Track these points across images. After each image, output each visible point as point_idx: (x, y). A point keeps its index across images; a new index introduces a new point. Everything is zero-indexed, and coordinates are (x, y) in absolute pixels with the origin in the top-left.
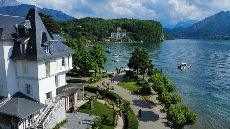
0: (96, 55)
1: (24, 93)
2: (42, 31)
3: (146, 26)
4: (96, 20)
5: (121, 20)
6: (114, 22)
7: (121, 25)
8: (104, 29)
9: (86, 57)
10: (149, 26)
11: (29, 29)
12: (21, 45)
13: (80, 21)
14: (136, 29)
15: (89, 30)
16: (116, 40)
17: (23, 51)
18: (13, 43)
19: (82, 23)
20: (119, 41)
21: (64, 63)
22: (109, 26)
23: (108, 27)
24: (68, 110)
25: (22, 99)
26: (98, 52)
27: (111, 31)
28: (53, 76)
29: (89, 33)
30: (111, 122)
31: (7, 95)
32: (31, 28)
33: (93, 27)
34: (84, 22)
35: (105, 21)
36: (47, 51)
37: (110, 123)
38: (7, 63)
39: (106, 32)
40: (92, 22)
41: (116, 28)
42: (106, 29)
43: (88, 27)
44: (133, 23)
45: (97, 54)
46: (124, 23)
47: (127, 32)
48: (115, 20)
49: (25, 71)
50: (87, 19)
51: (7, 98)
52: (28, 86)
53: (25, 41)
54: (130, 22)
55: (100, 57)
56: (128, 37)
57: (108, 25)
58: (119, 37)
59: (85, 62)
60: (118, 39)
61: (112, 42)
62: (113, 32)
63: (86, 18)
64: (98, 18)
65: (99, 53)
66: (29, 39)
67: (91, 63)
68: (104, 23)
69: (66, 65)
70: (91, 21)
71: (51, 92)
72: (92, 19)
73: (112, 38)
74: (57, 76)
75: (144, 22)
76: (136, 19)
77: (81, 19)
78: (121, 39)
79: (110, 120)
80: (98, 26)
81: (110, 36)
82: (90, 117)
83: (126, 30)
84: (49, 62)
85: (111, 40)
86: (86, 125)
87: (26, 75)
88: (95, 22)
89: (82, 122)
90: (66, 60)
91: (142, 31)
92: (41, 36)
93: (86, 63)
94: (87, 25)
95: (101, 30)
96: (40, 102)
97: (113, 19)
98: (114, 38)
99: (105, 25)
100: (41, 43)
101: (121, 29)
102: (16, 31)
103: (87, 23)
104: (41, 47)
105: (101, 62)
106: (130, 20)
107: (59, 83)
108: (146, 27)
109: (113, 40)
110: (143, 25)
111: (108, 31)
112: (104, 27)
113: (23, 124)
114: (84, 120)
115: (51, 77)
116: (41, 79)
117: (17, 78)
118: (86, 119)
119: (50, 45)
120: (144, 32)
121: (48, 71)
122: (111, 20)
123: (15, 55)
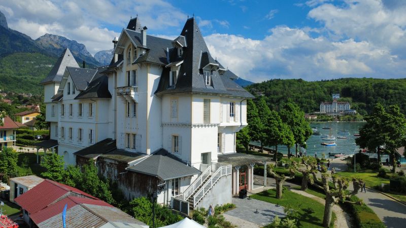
0: (289, 120)
1: (169, 151)
2: (202, 52)
3: (395, 89)
4: (290, 83)
5: (341, 81)
6: (326, 85)
7: (340, 90)
8: (306, 98)
9: (272, 121)
10: (403, 90)
11: (184, 48)
12: (171, 73)
13: (262, 85)
14: (374, 96)
15: (278, 101)
16: (330, 116)
17: (173, 83)
18: (161, 71)
19: (266, 89)
20: (336, 119)
21: (233, 112)
22: (316, 91)
23: (313, 94)
24: (236, 194)
25: (166, 158)
26: (294, 115)
27: (320, 100)
28: (215, 125)
29: (278, 105)
30: (320, 220)
31: (146, 151)
32: (186, 46)
33: (285, 94)
34: (269, 87)
35: (308, 84)
36: (208, 83)
37: (319, 222)
38: (150, 99)
39: (309, 103)
40: (284, 86)
41: (331, 95)
42: (309, 97)
43: (277, 94)
44: (366, 85)
45: (292, 119)
46: (347, 85)
47: (353, 101)
48: (328, 81)
49: (174, 113)
50: (275, 82)
51: (146, 154)
52: (176, 137)
53: (177, 65)
54: (358, 84)
55: (298, 124)
56: (355, 111)
57: (314, 90)
58: (337, 111)
59: (269, 128)
60: (335, 116)
61: (321, 121)
62: (324, 101)
63: (274, 80)
64: (294, 80)
65: (297, 117)
66: (182, 62)
67: (280, 130)
68: (306, 87)
69: (236, 116)
70: (282, 86)
71: (210, 153)
72: (284, 82)
73: (322, 114)
74: (221, 134)
75: (390, 81)
76: (373, 78)
77: (264, 83)
78: (340, 115)
79: (317, 217)
80: (294, 93)
81: (319, 110)
82: (277, 208)
83: (350, 99)
84: (210, 101)
85: (320, 117)
86: (269, 217)
87: (174, 121)
88: (289, 86)
89: (260, 212)
90: (237, 107)
91: (386, 98)
92: (201, 58)
93: (271, 131)
94: (274, 91)
95: (299, 100)
96: (192, 165)
97: (324, 80)
98: (325, 113)
99: (308, 90)
100: (199, 68)
101: (340, 97)
102: (165, 55)
103: (274, 89)
104: (199, 74)
105: (299, 134)
106: (359, 80)
107: (223, 147)
108: (397, 91)
109: (324, 118)
110: (388, 88)
111: (313, 101)
112: (307, 94)
113: (165, 192)
114: (265, 211)
115: (210, 127)
116: (195, 126)
117: (162, 125)
118: (269, 209)
119: (212, 74)
120: (391, 101)
121: (207, 116)
122: (320, 82)
123: (161, 89)
